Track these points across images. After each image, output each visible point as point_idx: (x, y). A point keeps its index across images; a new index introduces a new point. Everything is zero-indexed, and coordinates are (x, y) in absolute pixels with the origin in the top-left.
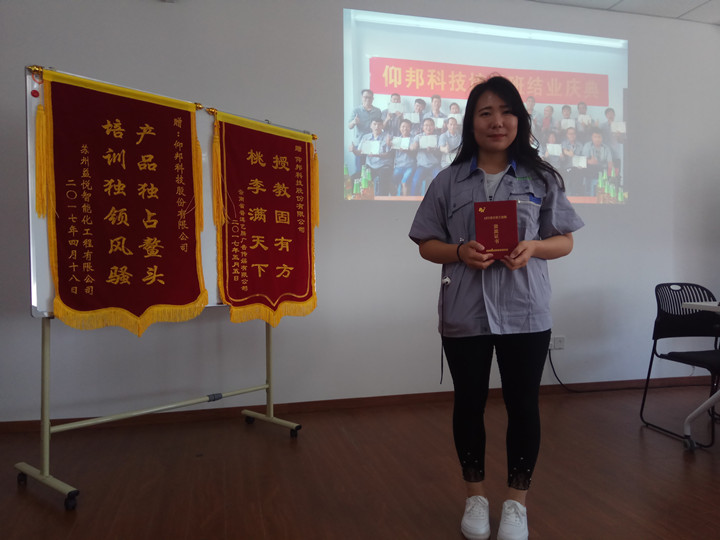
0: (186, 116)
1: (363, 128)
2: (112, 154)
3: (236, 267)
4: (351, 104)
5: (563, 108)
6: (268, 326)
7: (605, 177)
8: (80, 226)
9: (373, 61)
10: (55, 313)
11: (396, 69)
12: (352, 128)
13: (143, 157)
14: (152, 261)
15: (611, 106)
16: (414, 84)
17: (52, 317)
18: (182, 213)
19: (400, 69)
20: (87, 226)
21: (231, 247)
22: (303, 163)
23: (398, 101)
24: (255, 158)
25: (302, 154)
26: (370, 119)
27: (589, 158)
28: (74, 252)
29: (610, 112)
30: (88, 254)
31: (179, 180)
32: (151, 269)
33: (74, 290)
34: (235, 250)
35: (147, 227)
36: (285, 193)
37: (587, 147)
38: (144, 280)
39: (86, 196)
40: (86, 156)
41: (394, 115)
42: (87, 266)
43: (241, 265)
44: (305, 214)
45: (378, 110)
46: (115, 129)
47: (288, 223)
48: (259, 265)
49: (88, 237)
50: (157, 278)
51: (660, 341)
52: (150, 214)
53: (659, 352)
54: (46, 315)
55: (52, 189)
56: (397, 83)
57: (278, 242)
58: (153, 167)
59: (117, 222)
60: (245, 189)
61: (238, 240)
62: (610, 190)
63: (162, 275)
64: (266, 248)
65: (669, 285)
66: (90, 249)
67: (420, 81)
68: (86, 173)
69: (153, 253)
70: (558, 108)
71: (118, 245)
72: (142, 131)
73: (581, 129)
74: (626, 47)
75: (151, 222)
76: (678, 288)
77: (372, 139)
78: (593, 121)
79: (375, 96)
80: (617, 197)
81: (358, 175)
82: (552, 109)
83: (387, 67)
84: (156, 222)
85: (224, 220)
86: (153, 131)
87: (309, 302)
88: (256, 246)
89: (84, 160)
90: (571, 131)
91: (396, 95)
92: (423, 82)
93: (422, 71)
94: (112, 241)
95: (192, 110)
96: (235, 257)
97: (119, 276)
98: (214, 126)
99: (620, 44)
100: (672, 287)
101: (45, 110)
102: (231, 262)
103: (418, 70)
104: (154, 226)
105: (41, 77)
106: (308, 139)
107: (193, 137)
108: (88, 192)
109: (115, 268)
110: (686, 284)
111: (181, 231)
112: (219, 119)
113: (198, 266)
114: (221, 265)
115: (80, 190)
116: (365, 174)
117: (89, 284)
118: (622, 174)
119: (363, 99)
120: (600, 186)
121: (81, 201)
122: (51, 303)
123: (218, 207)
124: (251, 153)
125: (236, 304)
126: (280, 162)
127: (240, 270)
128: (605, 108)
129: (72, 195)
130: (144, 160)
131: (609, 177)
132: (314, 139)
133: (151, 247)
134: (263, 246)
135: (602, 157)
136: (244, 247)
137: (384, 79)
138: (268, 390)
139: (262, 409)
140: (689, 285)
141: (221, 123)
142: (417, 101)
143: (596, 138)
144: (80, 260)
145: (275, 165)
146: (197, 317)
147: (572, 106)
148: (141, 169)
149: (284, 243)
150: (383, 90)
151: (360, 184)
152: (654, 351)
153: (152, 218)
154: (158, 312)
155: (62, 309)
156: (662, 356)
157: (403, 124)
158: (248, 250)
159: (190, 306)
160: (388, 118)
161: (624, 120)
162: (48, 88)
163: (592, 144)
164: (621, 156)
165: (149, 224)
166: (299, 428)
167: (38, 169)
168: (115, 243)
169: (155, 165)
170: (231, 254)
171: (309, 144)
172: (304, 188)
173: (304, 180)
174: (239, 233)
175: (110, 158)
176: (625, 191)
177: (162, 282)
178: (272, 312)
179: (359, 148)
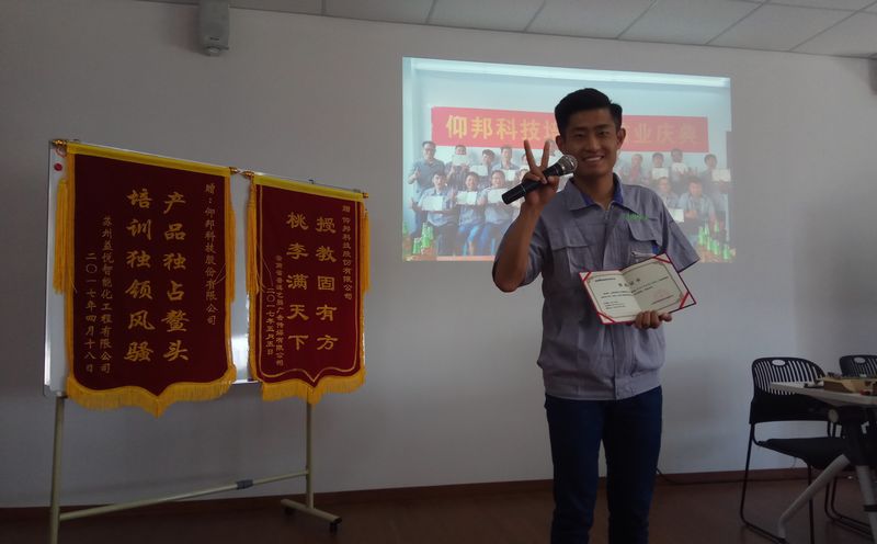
0: (219, 182)
1: (423, 183)
2: (136, 224)
3: (271, 339)
4: (411, 156)
5: (654, 156)
6: (309, 406)
7: (707, 231)
8: (99, 301)
9: (435, 112)
10: (69, 393)
11: (461, 119)
12: (412, 182)
13: (171, 227)
14: (176, 336)
15: (711, 152)
16: (481, 134)
17: (65, 396)
18: (211, 284)
19: (465, 119)
20: (106, 301)
21: (265, 317)
22: (352, 225)
23: (464, 152)
24: (296, 221)
25: (351, 215)
26: (431, 173)
27: (687, 211)
28: (91, 328)
29: (710, 159)
30: (106, 330)
31: (210, 248)
32: (174, 344)
33: (89, 368)
34: (270, 321)
35: (172, 299)
36: (330, 257)
37: (683, 199)
38: (166, 356)
39: (107, 269)
40: (108, 228)
41: (460, 168)
42: (105, 343)
43: (276, 337)
44: (353, 278)
45: (441, 163)
46: (141, 199)
47: (333, 289)
48: (297, 337)
49: (107, 312)
50: (180, 354)
52: (175, 285)
54: (59, 394)
55: (71, 264)
56: (462, 133)
57: (320, 310)
58: (182, 236)
59: (139, 294)
60: (283, 255)
61: (274, 310)
62: (714, 247)
63: (185, 350)
64: (305, 318)
65: (770, 360)
66: (109, 325)
67: (488, 131)
68: (107, 246)
69: (176, 327)
70: (648, 156)
71: (139, 319)
72: (170, 199)
73: (676, 179)
74: (729, 86)
75: (176, 293)
76: (782, 363)
77: (435, 194)
78: (690, 169)
79: (438, 148)
80: (722, 255)
81: (418, 234)
82: (641, 158)
83: (451, 117)
84: (182, 293)
85: (259, 288)
86: (182, 199)
87: (356, 377)
88: (295, 316)
89: (106, 232)
90: (663, 181)
91: (461, 146)
92: (491, 131)
93: (490, 120)
94: (132, 316)
95: (226, 175)
96: (270, 329)
97: (139, 352)
98: (250, 190)
99: (721, 82)
100: (776, 362)
101: (67, 183)
102: (265, 334)
103: (485, 120)
104: (179, 298)
105: (65, 150)
106: (357, 198)
107: (226, 203)
108: (109, 265)
109: (135, 344)
110: (791, 359)
111: (209, 302)
112: (256, 182)
113: (227, 340)
114: (253, 338)
115: (100, 263)
116: (426, 232)
117: (106, 362)
118: (727, 228)
119: (425, 152)
120: (701, 242)
121: (101, 275)
122: (65, 383)
123: (252, 275)
124: (292, 216)
125: (269, 381)
126: (325, 224)
127: (276, 343)
128: (704, 155)
129: (91, 269)
130: (171, 229)
131: (712, 232)
132: (365, 197)
133: (175, 320)
134: (303, 316)
135: (702, 209)
136: (280, 317)
137: (447, 129)
138: (308, 477)
139: (302, 499)
140: (795, 360)
141: (258, 186)
142: (485, 152)
143: (694, 188)
144: (98, 336)
145: (319, 227)
146: (223, 395)
147: (664, 154)
148: (168, 238)
149: (327, 312)
150: (447, 142)
151: (421, 243)
152: (752, 438)
153: (178, 290)
154: (180, 391)
155: (76, 388)
156: (761, 444)
157: (469, 177)
158: (285, 321)
159: (216, 383)
160: (452, 171)
161: (728, 167)
162: (72, 161)
163: (691, 195)
165: (173, 296)
166: (338, 521)
168: (136, 317)
169: (183, 234)
170: (265, 326)
171: (359, 203)
172: (352, 251)
173: (352, 242)
174: (275, 303)
175: (134, 229)
176: (731, 248)
177: (185, 358)
178: (311, 389)
179: (419, 205)
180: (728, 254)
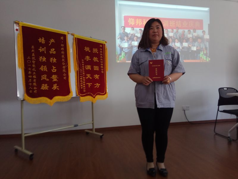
0: (65, 36)
1: (122, 39)
2: (41, 48)
3: (81, 84)
4: (118, 31)
5: (188, 31)
6: (92, 103)
7: (202, 53)
8: (32, 72)
9: (125, 17)
10: (25, 99)
11: (132, 19)
12: (118, 39)
13: (51, 49)
14: (55, 82)
15: (204, 30)
17: (24, 100)
18: (64, 67)
19: (134, 19)
20: (34, 72)
21: (80, 78)
22: (103, 51)
23: (133, 30)
24: (87, 49)
25: (102, 48)
27: (197, 47)
28: (30, 80)
29: (204, 32)
30: (35, 80)
31: (63, 56)
32: (55, 85)
33: (30, 92)
34: (81, 79)
35: (53, 71)
36: (97, 60)
37: (196, 44)
38: (53, 88)
39: (34, 62)
40: (33, 49)
41: (132, 34)
42: (35, 84)
43: (83, 83)
44: (104, 67)
45: (127, 33)
46: (42, 40)
47: (98, 70)
48: (89, 84)
49: (34, 75)
50: (56, 88)
51: (220, 106)
52: (54, 68)
53: (220, 110)
54: (22, 99)
55: (23, 60)
56: (133, 24)
57: (95, 76)
58: (55, 53)
59: (44, 70)
60: (84, 59)
61: (82, 75)
62: (204, 57)
63: (58, 87)
65: (223, 88)
66: (35, 79)
67: (140, 23)
68: (33, 55)
69: (55, 80)
71: (44, 77)
72: (51, 41)
73: (194, 38)
74: (209, 10)
75: (54, 70)
76: (226, 89)
77: (125, 42)
78: (198, 35)
79: (126, 28)
80: (206, 60)
81: (121, 54)
82: (184, 31)
83: (130, 19)
85: (77, 69)
86: (54, 41)
87: (105, 95)
88: (88, 77)
89: (33, 51)
90: (191, 38)
91: (133, 28)
92: (141, 23)
94: (42, 76)
95: (66, 34)
96: (81, 81)
97: (45, 87)
98: (73, 39)
99: (207, 9)
100: (224, 89)
101: (20, 35)
102: (80, 83)
103: (140, 20)
104: (55, 71)
105: (19, 25)
106: (104, 43)
107: (67, 44)
108: (34, 60)
109: (43, 85)
110: (229, 88)
112: (75, 37)
113: (70, 84)
114: (77, 83)
115: (32, 60)
116: (123, 54)
117: (35, 90)
118: (208, 52)
119: (122, 29)
120: (201, 56)
121: (32, 64)
122: (24, 96)
123: (75, 65)
124: (86, 47)
125: (82, 96)
126: (95, 50)
127: (83, 85)
128: (202, 30)
129: (29, 62)
130: (51, 50)
131: (204, 53)
132: (106, 43)
133: (54, 78)
134: (90, 77)
135: (201, 46)
136: (84, 78)
137: (129, 23)
138: (93, 124)
139: (91, 130)
140: (230, 88)
141: (76, 38)
142: (140, 29)
143: (199, 40)
144: (32, 82)
145: (93, 51)
146: (70, 100)
147: (191, 30)
148: (51, 53)
149: (97, 77)
150: (129, 26)
151: (121, 57)
152: (218, 110)
153: (55, 69)
154: (57, 98)
155: (28, 98)
156: (221, 111)
157: (135, 37)
158: (85, 79)
159: (67, 97)
160: (130, 35)
161: (209, 34)
162: (21, 28)
163: (198, 42)
164: (208, 46)
166: (103, 135)
167: (19, 54)
168: (43, 77)
169: (55, 52)
170: (80, 80)
171: (104, 44)
172: (103, 59)
173: (103, 56)
174: (82, 73)
175: (41, 50)
176: (209, 58)
177: (58, 89)
178: (93, 99)
179: (121, 46)
180: (208, 59)
